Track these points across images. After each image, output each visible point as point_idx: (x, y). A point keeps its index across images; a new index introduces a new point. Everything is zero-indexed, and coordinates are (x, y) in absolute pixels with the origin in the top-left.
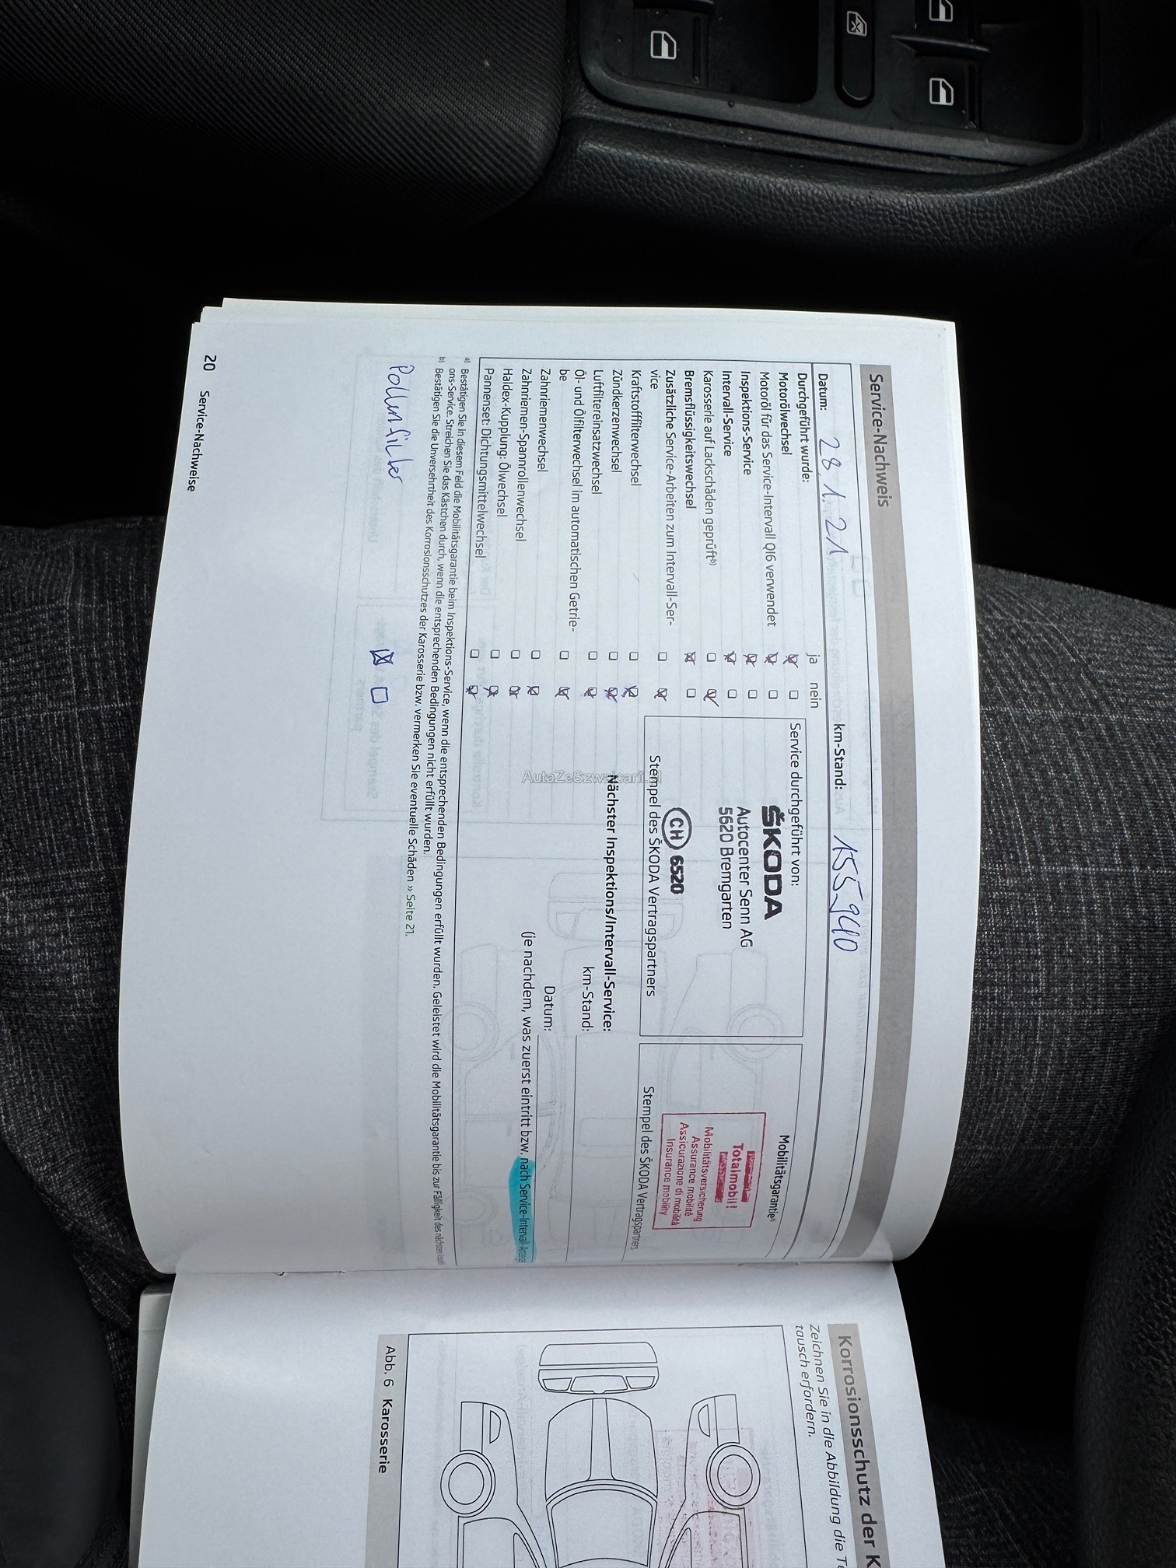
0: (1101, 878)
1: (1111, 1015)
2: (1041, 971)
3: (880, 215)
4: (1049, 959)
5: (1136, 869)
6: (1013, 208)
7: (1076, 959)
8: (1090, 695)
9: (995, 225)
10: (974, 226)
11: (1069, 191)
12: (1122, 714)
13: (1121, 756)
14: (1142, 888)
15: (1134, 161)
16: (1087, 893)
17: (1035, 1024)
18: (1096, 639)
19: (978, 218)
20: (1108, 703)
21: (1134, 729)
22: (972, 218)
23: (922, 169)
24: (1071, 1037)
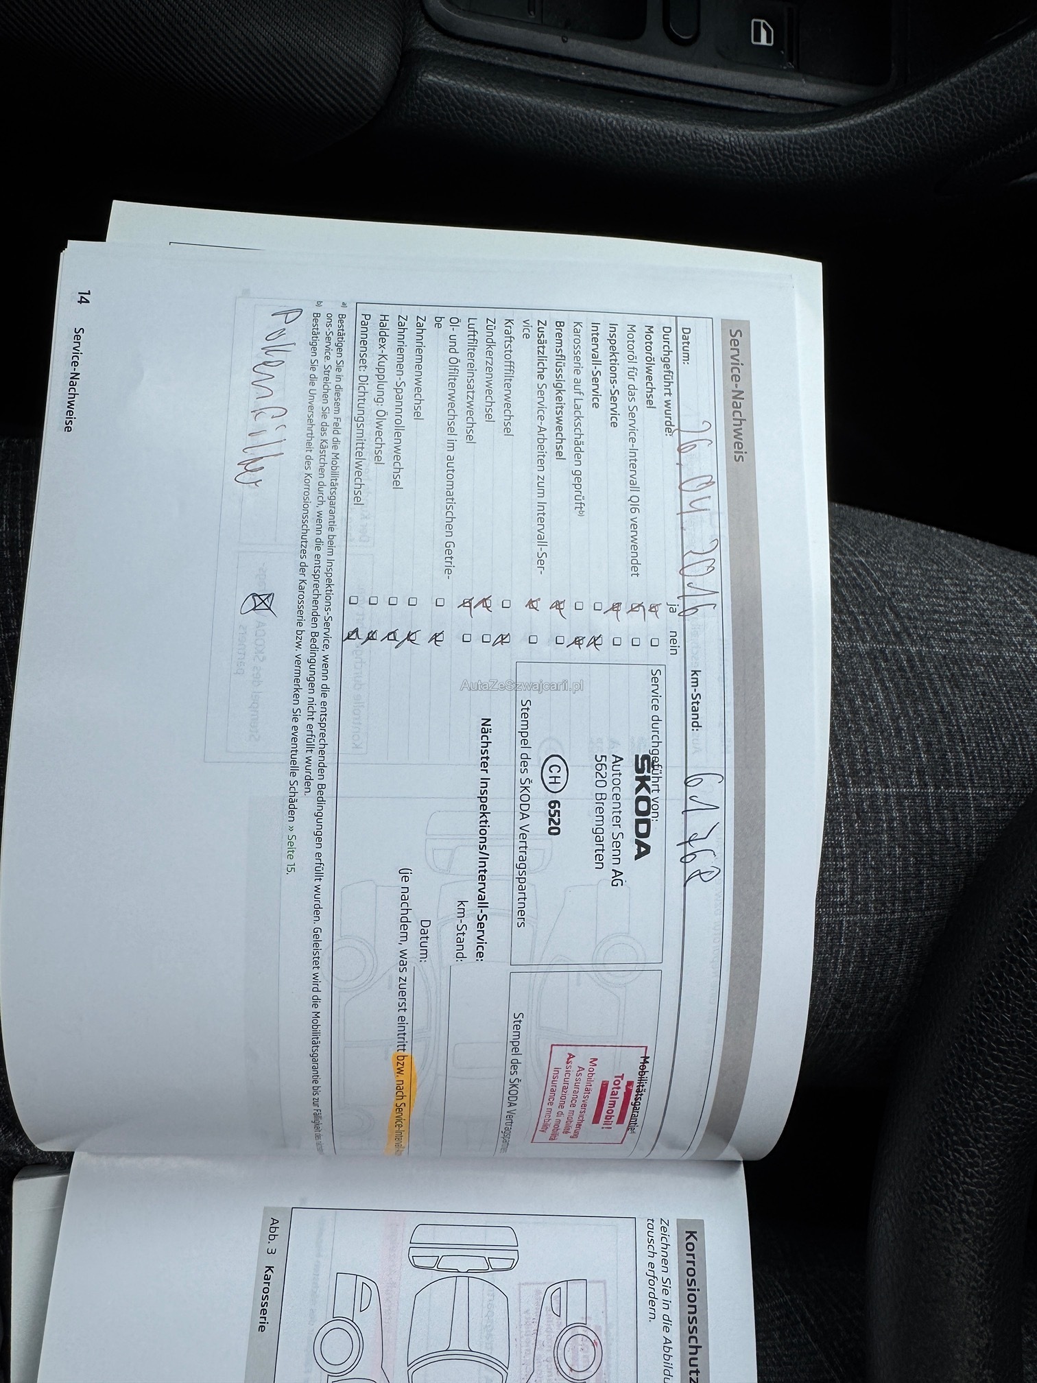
0: (900, 798)
1: (907, 918)
2: (847, 881)
3: (704, 150)
4: (854, 873)
5: (931, 790)
6: (827, 146)
7: (877, 869)
8: (893, 627)
9: (810, 161)
10: (791, 163)
11: (878, 131)
12: (922, 646)
13: (920, 685)
14: (937, 806)
15: (937, 104)
16: (888, 811)
17: (840, 928)
18: (899, 572)
19: (795, 154)
20: (909, 635)
21: (931, 660)
22: (789, 154)
23: (744, 107)
24: (871, 938)
